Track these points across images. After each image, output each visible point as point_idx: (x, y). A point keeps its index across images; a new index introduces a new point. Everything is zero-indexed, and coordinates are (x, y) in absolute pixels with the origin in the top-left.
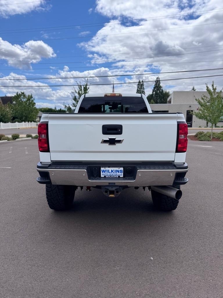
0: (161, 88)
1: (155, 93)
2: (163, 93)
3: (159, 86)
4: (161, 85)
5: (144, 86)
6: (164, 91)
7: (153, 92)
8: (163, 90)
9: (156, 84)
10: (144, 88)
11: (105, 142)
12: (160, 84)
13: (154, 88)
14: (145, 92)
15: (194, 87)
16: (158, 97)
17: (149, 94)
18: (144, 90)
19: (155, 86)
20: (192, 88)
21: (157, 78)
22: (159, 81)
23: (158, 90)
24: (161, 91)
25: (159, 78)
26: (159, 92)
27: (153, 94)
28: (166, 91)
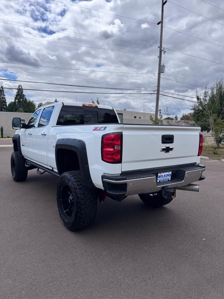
0: (24, 97)
1: (18, 101)
2: (27, 102)
3: (21, 94)
4: (24, 93)
5: (4, 93)
6: (27, 100)
7: (15, 100)
8: (26, 98)
9: (18, 92)
10: (4, 94)
11: (163, 150)
12: (22, 93)
13: (17, 96)
14: (6, 99)
15: (56, 99)
16: (22, 106)
17: (11, 102)
18: (4, 97)
19: (18, 93)
20: (55, 100)
21: (19, 86)
22: (22, 89)
23: (21, 98)
24: (24, 99)
25: (21, 86)
26: (22, 100)
27: (15, 102)
28: (29, 100)
